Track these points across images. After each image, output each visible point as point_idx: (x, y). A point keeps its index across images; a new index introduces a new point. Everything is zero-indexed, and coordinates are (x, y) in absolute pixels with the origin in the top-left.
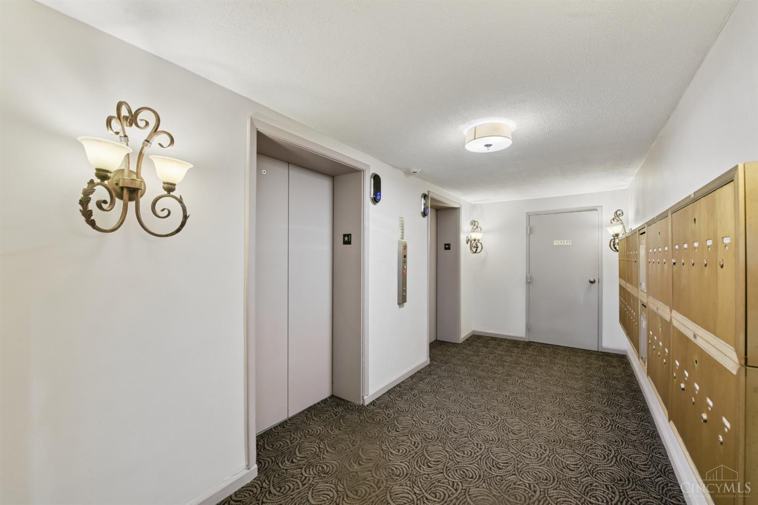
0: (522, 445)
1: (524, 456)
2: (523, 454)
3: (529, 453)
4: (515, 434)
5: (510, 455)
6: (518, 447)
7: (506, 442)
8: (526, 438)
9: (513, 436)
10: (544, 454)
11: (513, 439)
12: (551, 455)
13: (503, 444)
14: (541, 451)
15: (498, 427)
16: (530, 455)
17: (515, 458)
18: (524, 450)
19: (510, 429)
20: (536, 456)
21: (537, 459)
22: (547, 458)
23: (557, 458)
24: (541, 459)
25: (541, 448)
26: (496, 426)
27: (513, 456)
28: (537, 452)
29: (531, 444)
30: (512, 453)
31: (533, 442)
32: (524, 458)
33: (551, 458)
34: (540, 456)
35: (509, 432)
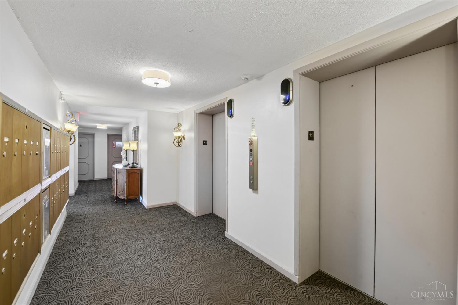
0: (137, 271)
1: (132, 267)
2: (133, 267)
3: (131, 270)
4: (146, 274)
5: (139, 263)
6: (138, 269)
7: (147, 267)
8: (138, 277)
9: (146, 273)
10: (122, 275)
11: (145, 271)
12: (118, 277)
13: (147, 265)
14: (125, 275)
15: (160, 271)
16: (129, 269)
17: (136, 263)
18: (134, 269)
19: (152, 275)
20: (126, 271)
21: (124, 270)
22: (119, 274)
23: (114, 277)
24: (123, 271)
25: (125, 277)
26: (161, 271)
27: (137, 263)
28: (127, 273)
29: (133, 275)
30: (139, 264)
31: (132, 277)
32: (131, 266)
33: (117, 275)
34: (124, 272)
35: (150, 273)
